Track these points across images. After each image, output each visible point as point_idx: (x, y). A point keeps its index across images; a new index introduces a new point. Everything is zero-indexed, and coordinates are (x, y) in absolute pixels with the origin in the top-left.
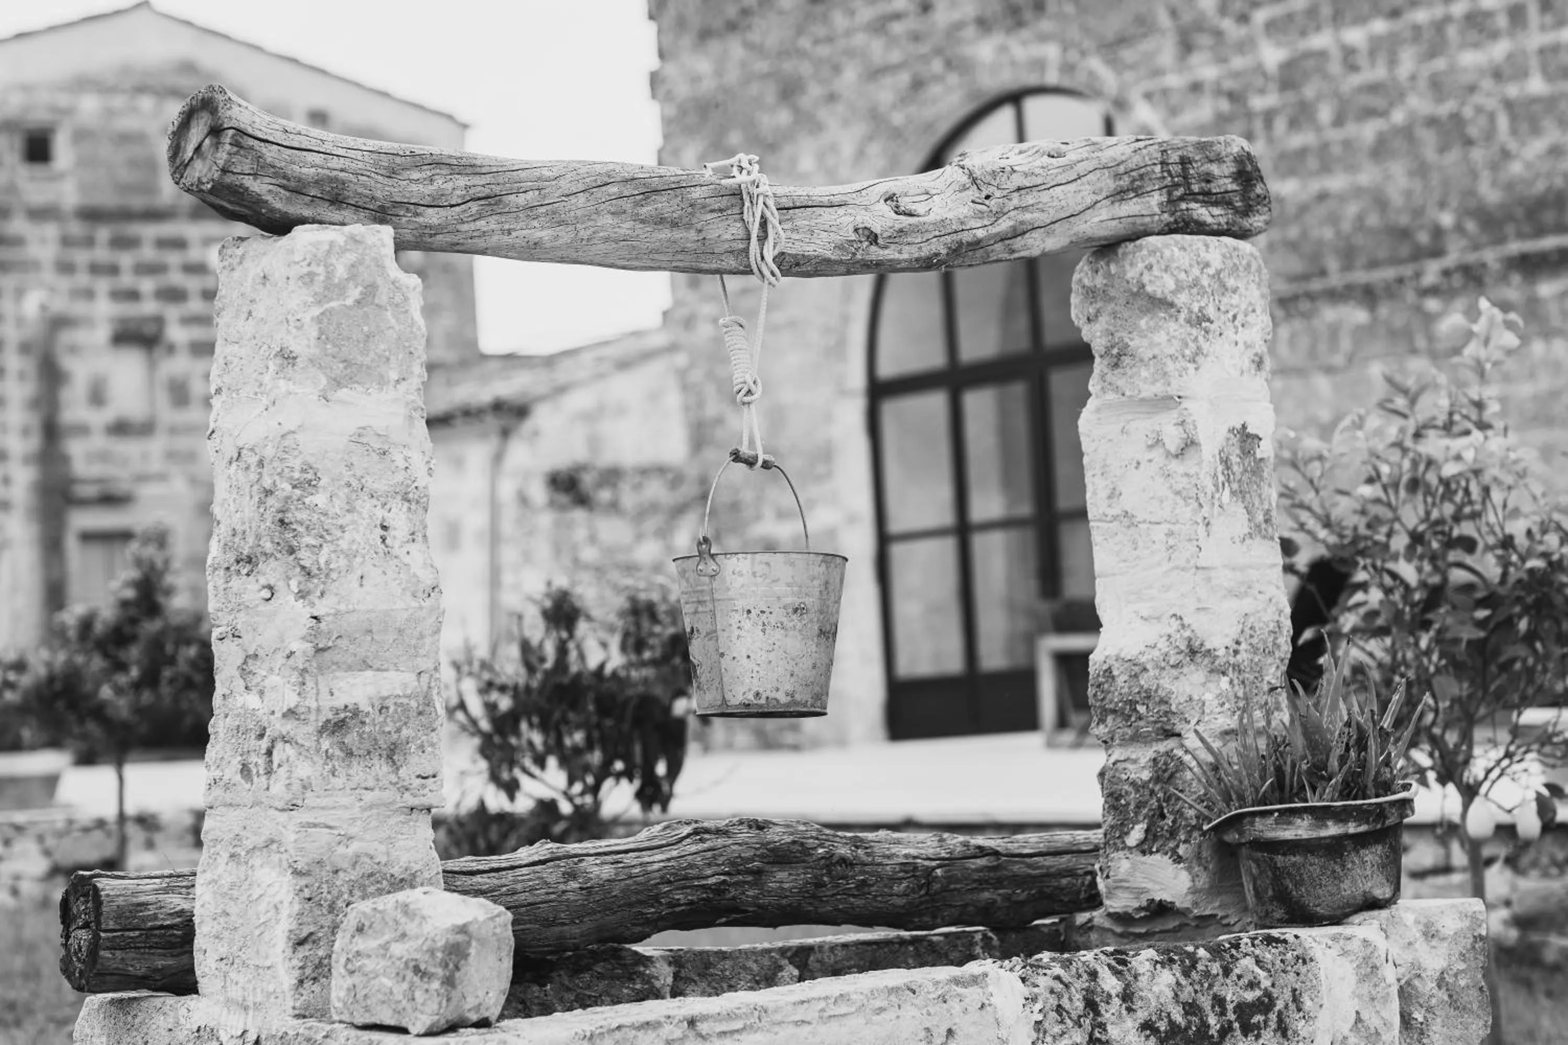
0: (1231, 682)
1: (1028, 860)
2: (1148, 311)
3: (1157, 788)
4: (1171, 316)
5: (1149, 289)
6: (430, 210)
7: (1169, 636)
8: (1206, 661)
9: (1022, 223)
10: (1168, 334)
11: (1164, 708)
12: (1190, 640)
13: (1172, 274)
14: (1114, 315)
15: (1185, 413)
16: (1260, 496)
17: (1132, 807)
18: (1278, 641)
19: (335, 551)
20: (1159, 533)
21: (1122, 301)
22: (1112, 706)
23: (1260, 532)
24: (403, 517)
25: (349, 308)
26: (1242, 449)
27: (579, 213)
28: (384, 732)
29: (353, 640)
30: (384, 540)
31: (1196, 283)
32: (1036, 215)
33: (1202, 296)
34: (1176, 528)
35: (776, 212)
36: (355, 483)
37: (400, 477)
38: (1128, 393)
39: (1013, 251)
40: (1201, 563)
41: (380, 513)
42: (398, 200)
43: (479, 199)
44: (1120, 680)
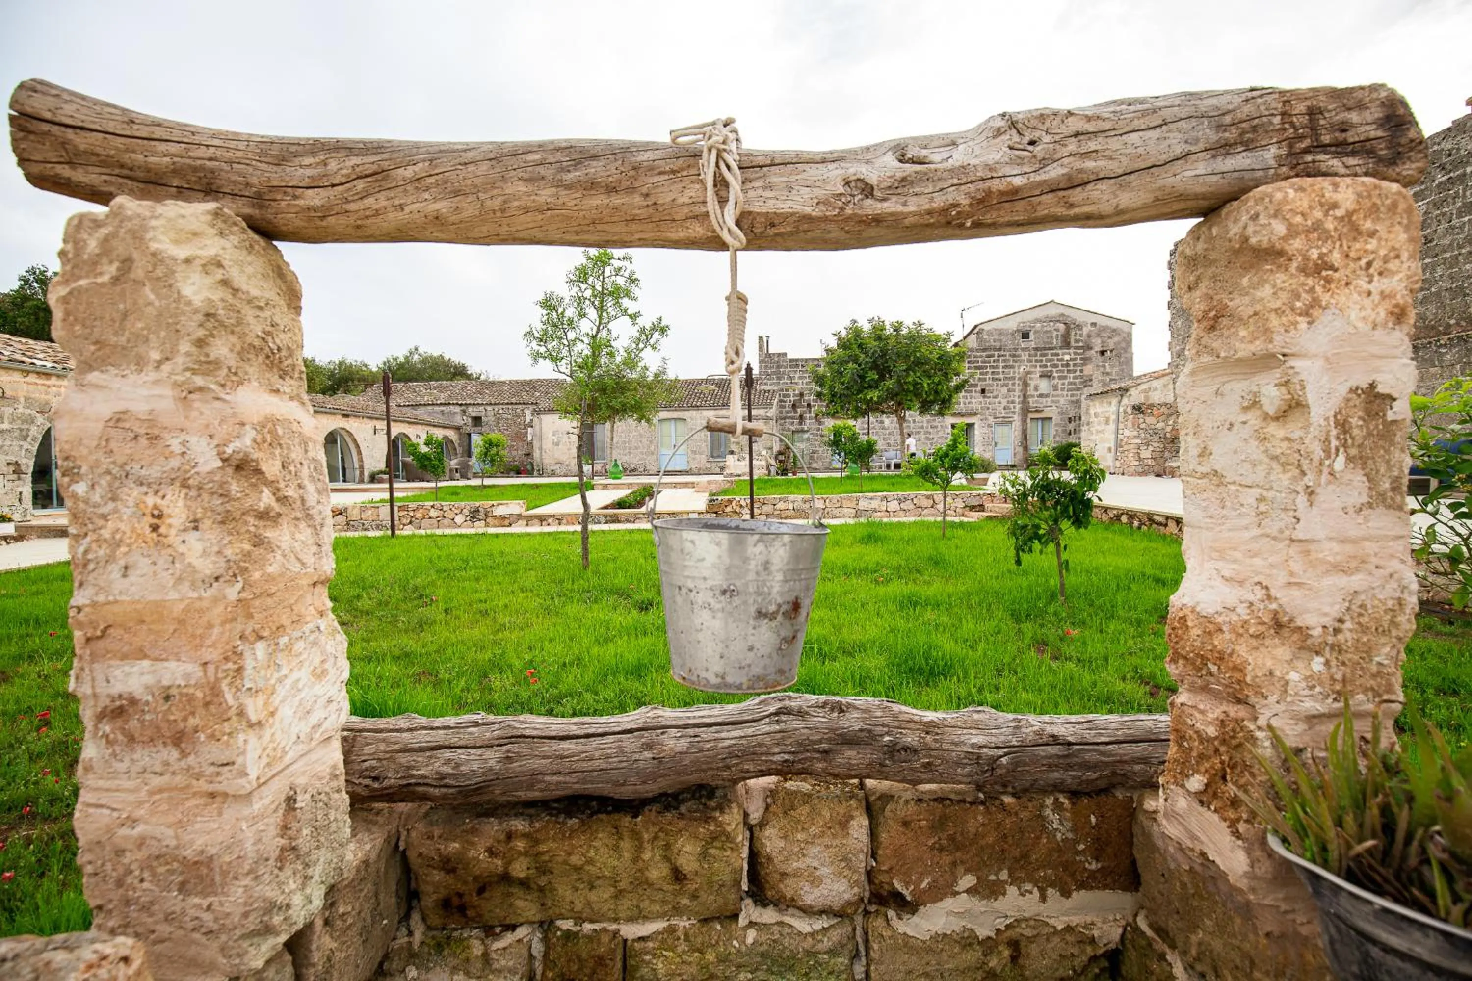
0: (1327, 663)
1: (1101, 747)
2: (1252, 267)
3: (1223, 749)
4: (1279, 266)
5: (1253, 241)
6: (310, 191)
7: (1251, 604)
8: (1296, 637)
9: (1080, 171)
10: (1274, 286)
11: (1237, 675)
12: (1276, 613)
13: (1284, 218)
14: (1214, 278)
15: (1291, 372)
16: (1388, 462)
17: (1194, 754)
18: (1399, 619)
19: (97, 541)
20: (1249, 497)
21: (1223, 263)
22: (1183, 653)
23: (1384, 501)
24: (181, 503)
25: (102, 285)
26: (1368, 412)
27: (478, 181)
28: (168, 721)
29: (127, 630)
30: (155, 528)
31: (1317, 226)
32: (1101, 163)
33: (1325, 241)
34: (1270, 495)
35: (738, 172)
36: (115, 471)
37: (175, 463)
38: (1223, 354)
39: (1072, 206)
40: (1299, 534)
41: (151, 500)
42: (275, 184)
43: (367, 176)
44: (1195, 632)
